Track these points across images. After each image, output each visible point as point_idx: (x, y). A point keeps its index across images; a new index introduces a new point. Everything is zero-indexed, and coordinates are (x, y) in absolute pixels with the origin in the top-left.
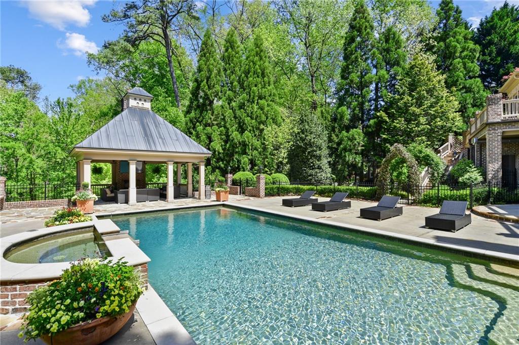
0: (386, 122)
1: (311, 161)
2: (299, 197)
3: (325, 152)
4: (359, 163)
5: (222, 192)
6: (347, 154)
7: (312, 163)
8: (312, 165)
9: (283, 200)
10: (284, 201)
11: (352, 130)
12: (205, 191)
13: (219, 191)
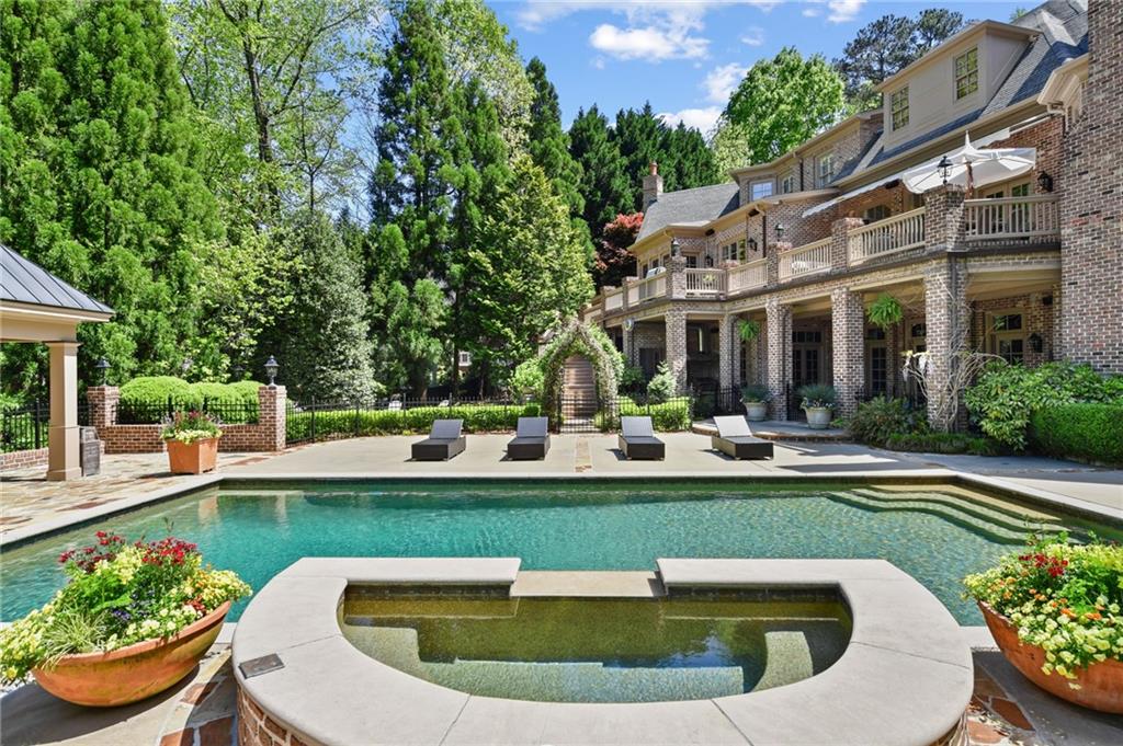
0: (487, 273)
1: (339, 348)
2: (427, 437)
3: (360, 328)
4: (435, 354)
5: (203, 442)
6: (412, 333)
7: (341, 353)
8: (342, 357)
9: (414, 446)
10: (416, 448)
11: (419, 281)
12: (81, 445)
13: (192, 440)
